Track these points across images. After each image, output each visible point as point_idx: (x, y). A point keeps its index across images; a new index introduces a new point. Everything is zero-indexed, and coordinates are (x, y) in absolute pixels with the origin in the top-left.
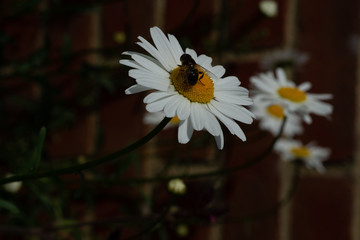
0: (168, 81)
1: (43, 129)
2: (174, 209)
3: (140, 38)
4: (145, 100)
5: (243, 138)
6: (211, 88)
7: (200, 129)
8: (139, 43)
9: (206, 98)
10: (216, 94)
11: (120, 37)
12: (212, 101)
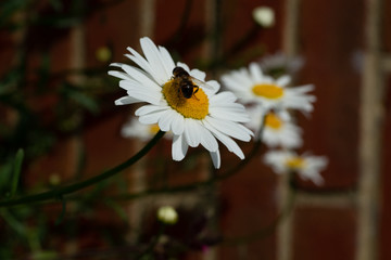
0: (161, 95)
1: (21, 152)
2: (163, 239)
3: (129, 49)
4: (137, 113)
5: (242, 156)
6: (206, 103)
7: (195, 145)
8: (128, 55)
9: (200, 114)
10: (210, 111)
11: (104, 54)
12: (207, 117)
